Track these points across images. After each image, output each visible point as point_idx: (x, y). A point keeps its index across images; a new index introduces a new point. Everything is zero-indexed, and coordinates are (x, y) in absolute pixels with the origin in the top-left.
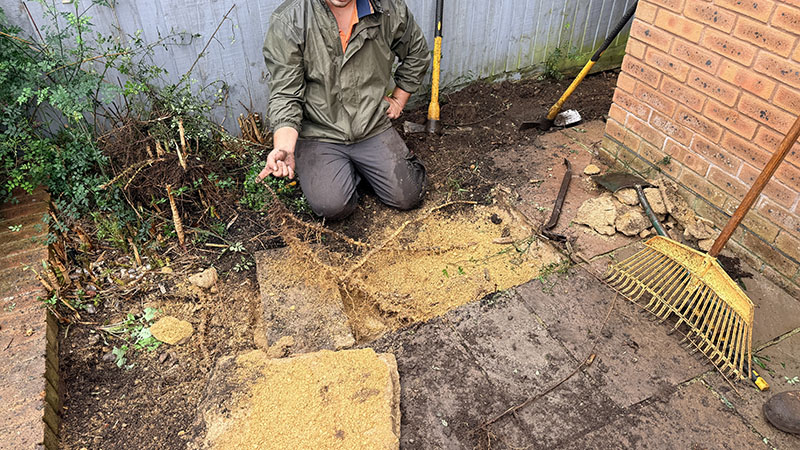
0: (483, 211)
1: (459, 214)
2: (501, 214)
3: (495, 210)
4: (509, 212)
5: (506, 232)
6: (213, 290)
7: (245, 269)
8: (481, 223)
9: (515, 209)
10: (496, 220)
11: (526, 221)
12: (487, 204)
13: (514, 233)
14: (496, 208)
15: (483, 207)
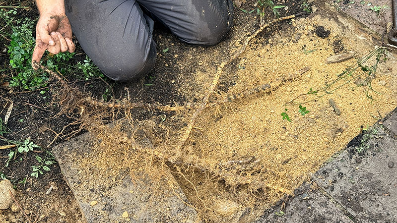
0: (303, 25)
1: (277, 36)
2: (328, 24)
3: (318, 20)
4: (336, 20)
5: (338, 46)
6: (14, 208)
7: (45, 172)
8: (304, 40)
9: (344, 16)
10: (322, 33)
11: (361, 28)
12: (306, 15)
13: (348, 45)
14: (318, 17)
15: (302, 19)
